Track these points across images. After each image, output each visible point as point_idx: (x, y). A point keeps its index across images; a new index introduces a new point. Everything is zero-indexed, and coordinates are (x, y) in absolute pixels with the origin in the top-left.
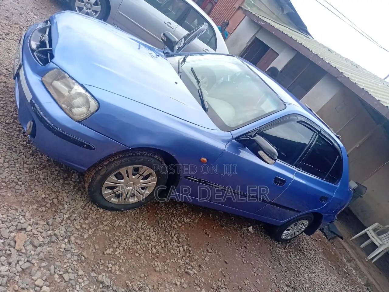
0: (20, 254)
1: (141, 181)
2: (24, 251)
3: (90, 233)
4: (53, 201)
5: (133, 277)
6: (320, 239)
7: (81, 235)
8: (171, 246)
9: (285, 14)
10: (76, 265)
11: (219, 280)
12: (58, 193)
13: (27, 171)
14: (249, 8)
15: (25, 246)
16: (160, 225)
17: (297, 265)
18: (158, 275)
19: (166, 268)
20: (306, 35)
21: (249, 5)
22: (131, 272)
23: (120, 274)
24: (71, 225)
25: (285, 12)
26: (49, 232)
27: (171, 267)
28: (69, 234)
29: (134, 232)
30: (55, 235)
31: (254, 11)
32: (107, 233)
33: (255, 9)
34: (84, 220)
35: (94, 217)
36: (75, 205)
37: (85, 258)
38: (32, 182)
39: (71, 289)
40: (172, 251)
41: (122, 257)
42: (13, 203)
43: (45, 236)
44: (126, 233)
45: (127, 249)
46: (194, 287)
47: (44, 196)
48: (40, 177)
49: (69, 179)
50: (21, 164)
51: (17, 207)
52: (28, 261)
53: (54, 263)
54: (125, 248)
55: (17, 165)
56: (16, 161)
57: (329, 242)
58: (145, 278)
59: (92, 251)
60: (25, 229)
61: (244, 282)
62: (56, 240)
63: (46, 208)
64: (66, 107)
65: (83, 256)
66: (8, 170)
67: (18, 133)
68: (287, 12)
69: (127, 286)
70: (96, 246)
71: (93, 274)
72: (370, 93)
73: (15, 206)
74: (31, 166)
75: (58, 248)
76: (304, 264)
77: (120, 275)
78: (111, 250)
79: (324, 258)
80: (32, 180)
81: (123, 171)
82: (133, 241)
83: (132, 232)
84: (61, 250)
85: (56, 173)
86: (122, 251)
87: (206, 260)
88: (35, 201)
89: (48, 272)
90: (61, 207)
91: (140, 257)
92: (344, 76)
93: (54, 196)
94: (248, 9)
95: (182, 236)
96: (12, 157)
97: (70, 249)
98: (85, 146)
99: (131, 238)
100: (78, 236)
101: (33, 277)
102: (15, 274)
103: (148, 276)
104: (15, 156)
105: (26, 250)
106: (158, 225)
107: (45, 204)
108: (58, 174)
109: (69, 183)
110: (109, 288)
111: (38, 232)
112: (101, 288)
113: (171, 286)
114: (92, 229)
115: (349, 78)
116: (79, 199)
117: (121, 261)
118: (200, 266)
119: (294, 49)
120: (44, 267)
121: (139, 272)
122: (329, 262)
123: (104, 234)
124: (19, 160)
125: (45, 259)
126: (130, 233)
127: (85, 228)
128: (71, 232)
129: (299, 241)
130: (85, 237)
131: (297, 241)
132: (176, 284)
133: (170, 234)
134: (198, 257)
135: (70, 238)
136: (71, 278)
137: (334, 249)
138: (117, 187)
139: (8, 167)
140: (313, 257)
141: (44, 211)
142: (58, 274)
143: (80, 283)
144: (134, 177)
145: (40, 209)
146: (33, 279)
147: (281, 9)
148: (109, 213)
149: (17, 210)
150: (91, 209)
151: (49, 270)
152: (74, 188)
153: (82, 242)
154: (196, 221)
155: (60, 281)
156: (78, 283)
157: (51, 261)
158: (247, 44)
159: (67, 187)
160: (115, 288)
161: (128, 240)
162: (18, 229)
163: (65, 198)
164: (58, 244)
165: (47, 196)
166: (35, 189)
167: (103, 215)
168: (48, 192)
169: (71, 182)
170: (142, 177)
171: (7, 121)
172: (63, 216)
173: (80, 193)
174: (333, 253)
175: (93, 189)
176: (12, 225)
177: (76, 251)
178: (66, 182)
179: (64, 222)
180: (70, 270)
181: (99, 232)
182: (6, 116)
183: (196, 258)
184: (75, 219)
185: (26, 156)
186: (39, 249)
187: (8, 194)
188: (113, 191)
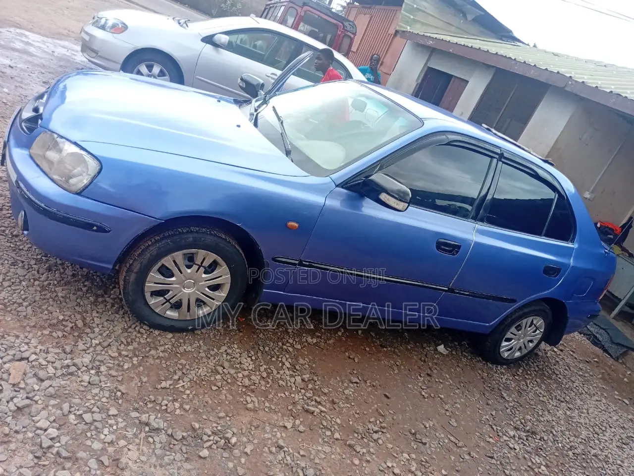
0: (17, 389)
1: (204, 276)
2: (22, 385)
3: (135, 362)
4: (75, 323)
5: (204, 417)
6: (596, 360)
7: (119, 365)
8: (279, 376)
9: (470, 21)
10: (107, 403)
11: (371, 421)
12: (85, 314)
13: (39, 289)
14: (409, 28)
15: (25, 379)
16: (261, 348)
17: (541, 399)
18: (252, 414)
19: (267, 404)
20: (513, 43)
21: (407, 23)
22: (201, 411)
23: (182, 413)
24: (103, 353)
25: (470, 18)
26: (66, 362)
27: (276, 404)
28: (98, 363)
29: (212, 358)
30: (74, 365)
31: (418, 30)
32: (163, 362)
33: (418, 26)
34: (125, 345)
35: (143, 341)
36: (112, 327)
37: (123, 394)
38: (45, 301)
39: (94, 433)
40: (281, 382)
41: (188, 392)
42: (13, 329)
43: (59, 366)
44: (196, 361)
45: (198, 382)
46: (320, 431)
47: (61, 317)
48: (57, 296)
49: (106, 296)
50: (30, 281)
51: (18, 334)
52: (27, 398)
53: (71, 401)
54: (195, 379)
55: (23, 283)
56: (22, 278)
57: (615, 363)
58: (228, 418)
59: (136, 384)
60: (27, 359)
61: (424, 424)
62: (76, 371)
63: (65, 333)
64: (60, 178)
65: (120, 391)
66: (9, 289)
67: (30, 246)
68: (473, 17)
69: (194, 429)
70: (142, 377)
71: (134, 414)
72: (624, 95)
73: (15, 332)
74: (46, 283)
75: (78, 381)
76: (558, 396)
77: (182, 415)
78: (169, 382)
79: (604, 387)
80: (44, 299)
81: (167, 261)
82: (210, 371)
83: (209, 358)
84: (82, 384)
85: (84, 289)
86: (189, 383)
87: (346, 393)
88: (46, 325)
89: (59, 412)
90: (88, 330)
91: (221, 391)
92: (576, 82)
93: (78, 317)
94: (407, 29)
95: (301, 361)
96: (17, 274)
97: (97, 382)
98: (95, 228)
99: (206, 366)
100: (113, 367)
101: (33, 418)
102: (6, 414)
103: (233, 416)
104: (21, 272)
105: (27, 384)
106: (257, 348)
107: (63, 328)
108: (87, 291)
109: (105, 301)
110: (161, 432)
111: (48, 362)
112: (146, 432)
113: (276, 430)
114: (137, 356)
115: (583, 82)
116: (120, 320)
117: (185, 397)
118: (333, 402)
119: (489, 67)
120: (53, 406)
121: (216, 411)
122: (616, 393)
123: (159, 363)
124: (27, 277)
125: (55, 396)
126: (205, 360)
127: (127, 356)
128: (102, 361)
129: (546, 364)
130: (126, 367)
131: (542, 363)
132: (285, 427)
133: (280, 359)
134: (330, 389)
135: (99, 368)
136: (95, 418)
137: (629, 373)
138: (168, 291)
139: (10, 286)
140: (577, 386)
141: (60, 336)
142: (74, 414)
143: (111, 426)
144: (189, 271)
145: (54, 334)
146: (33, 421)
147: (461, 15)
148: (170, 335)
149: (17, 337)
150: (139, 332)
151: (61, 410)
152: (113, 306)
153: (120, 374)
154: (331, 342)
155: (78, 423)
156: (107, 426)
157: (66, 398)
158: (417, 81)
159: (102, 306)
160: (170, 432)
161: (199, 369)
162: (16, 359)
163: (95, 319)
164: (79, 377)
165: (67, 318)
166: (48, 310)
167: (159, 338)
168: (68, 313)
169: (108, 299)
170: (202, 269)
171: (14, 233)
172: (91, 342)
173: (121, 312)
174: (625, 379)
175: (130, 298)
176: (8, 355)
177: (108, 385)
178: (100, 299)
179: (92, 349)
180: (95, 409)
181: (151, 360)
182: (14, 227)
183: (326, 391)
184: (109, 345)
185: (38, 272)
186: (47, 383)
187: (6, 318)
188: (165, 298)
